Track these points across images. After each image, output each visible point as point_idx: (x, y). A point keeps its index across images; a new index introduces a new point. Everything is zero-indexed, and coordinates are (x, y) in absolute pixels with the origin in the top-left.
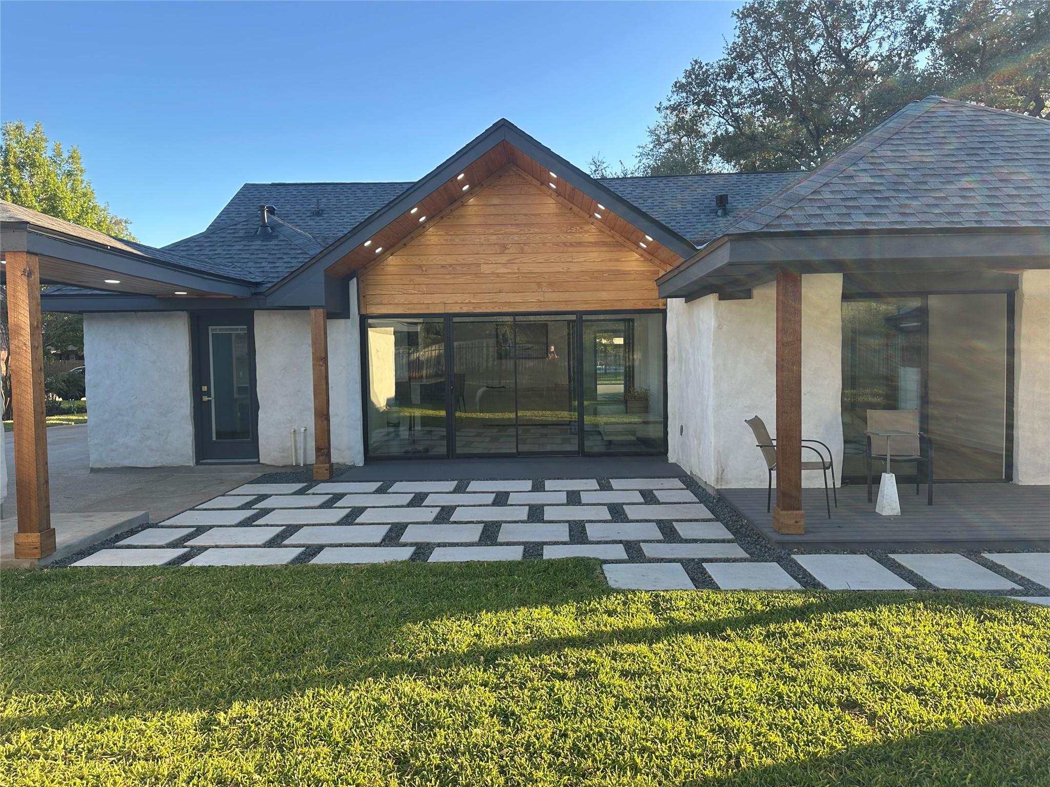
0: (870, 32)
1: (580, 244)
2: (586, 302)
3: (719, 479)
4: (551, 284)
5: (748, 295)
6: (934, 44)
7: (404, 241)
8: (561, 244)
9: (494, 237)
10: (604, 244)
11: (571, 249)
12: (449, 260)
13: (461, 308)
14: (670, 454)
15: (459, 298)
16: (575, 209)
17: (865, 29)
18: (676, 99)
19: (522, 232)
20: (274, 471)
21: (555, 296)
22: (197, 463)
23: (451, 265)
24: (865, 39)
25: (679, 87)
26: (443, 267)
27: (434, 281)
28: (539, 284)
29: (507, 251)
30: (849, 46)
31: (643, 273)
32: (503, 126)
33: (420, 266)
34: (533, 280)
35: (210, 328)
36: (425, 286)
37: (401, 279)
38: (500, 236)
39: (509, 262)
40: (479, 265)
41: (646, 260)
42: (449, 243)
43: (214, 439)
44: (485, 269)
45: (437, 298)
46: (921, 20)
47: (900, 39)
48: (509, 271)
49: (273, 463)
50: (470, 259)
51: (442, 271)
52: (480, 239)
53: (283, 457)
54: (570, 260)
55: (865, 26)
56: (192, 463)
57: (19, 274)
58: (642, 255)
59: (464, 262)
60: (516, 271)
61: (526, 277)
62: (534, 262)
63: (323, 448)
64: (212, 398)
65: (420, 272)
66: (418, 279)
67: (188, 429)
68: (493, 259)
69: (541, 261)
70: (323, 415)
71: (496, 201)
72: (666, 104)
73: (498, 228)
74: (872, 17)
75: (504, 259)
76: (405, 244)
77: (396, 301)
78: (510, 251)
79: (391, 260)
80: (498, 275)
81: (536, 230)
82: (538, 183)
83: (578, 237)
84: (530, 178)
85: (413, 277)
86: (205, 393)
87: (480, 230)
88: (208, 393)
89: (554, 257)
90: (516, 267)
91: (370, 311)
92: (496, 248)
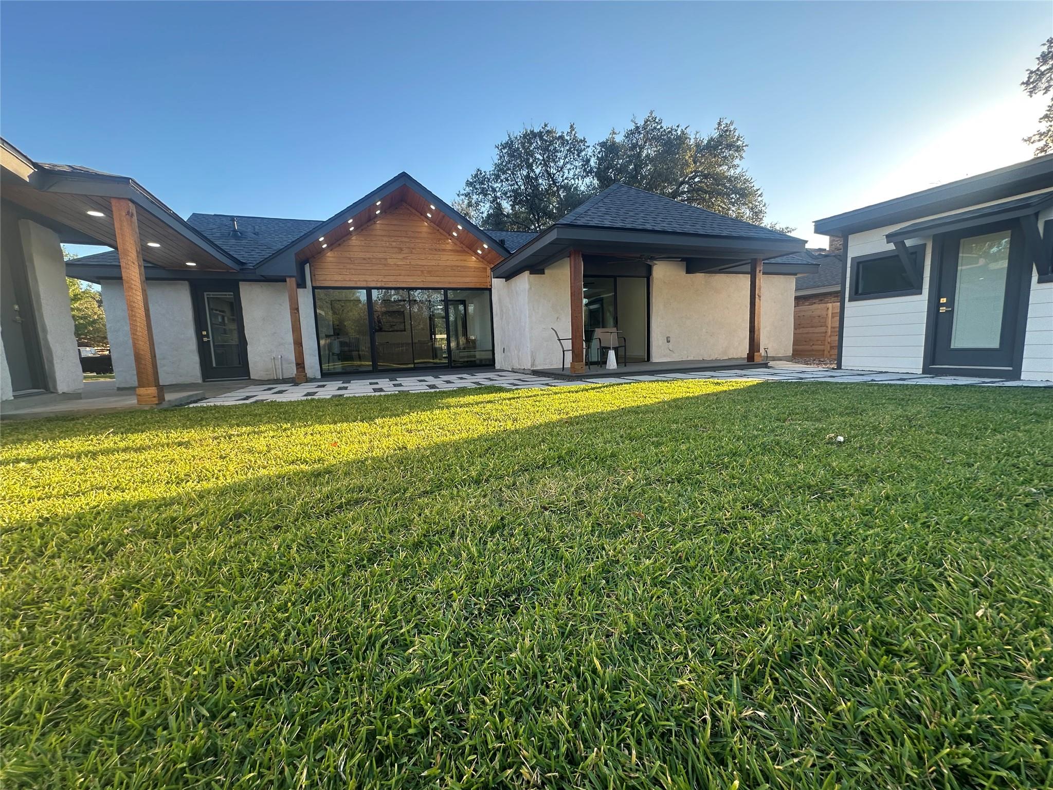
0: (564, 164)
1: (444, 250)
2: (450, 283)
3: (533, 365)
4: (429, 272)
5: (542, 272)
6: (593, 174)
7: (339, 242)
8: (433, 250)
9: (395, 243)
10: (458, 251)
11: (439, 253)
12: (368, 255)
13: (378, 284)
14: (496, 365)
15: (375, 278)
16: (441, 231)
17: (562, 163)
18: (468, 189)
19: (411, 241)
22: (204, 381)
23: (369, 258)
24: (562, 168)
25: (469, 184)
26: (364, 259)
27: (359, 268)
28: (422, 271)
29: (403, 252)
30: (555, 172)
31: (478, 268)
32: (404, 175)
33: (350, 258)
34: (419, 269)
35: (205, 293)
36: (353, 270)
37: (337, 266)
38: (398, 243)
39: (404, 258)
40: (386, 259)
41: (480, 261)
42: (367, 245)
43: (214, 365)
44: (390, 261)
45: (362, 278)
46: (588, 161)
47: (578, 170)
48: (404, 263)
49: (261, 379)
50: (381, 255)
51: (364, 262)
52: (386, 244)
53: (267, 374)
55: (562, 161)
56: (200, 381)
57: (124, 214)
58: (477, 259)
59: (377, 257)
60: (409, 263)
61: (414, 267)
62: (419, 259)
63: (300, 365)
64: (211, 339)
65: (350, 262)
66: (348, 266)
67: (196, 359)
68: (394, 256)
69: (423, 258)
70: (298, 344)
71: (395, 222)
72: (463, 192)
73: (396, 238)
74: (565, 157)
75: (401, 256)
78: (405, 252)
79: (329, 254)
80: (398, 265)
81: (419, 241)
82: (419, 214)
83: (443, 247)
84: (414, 211)
85: (345, 265)
86: (205, 336)
87: (385, 239)
88: (207, 336)
89: (430, 257)
90: (408, 261)
91: (318, 285)
92: (396, 249)
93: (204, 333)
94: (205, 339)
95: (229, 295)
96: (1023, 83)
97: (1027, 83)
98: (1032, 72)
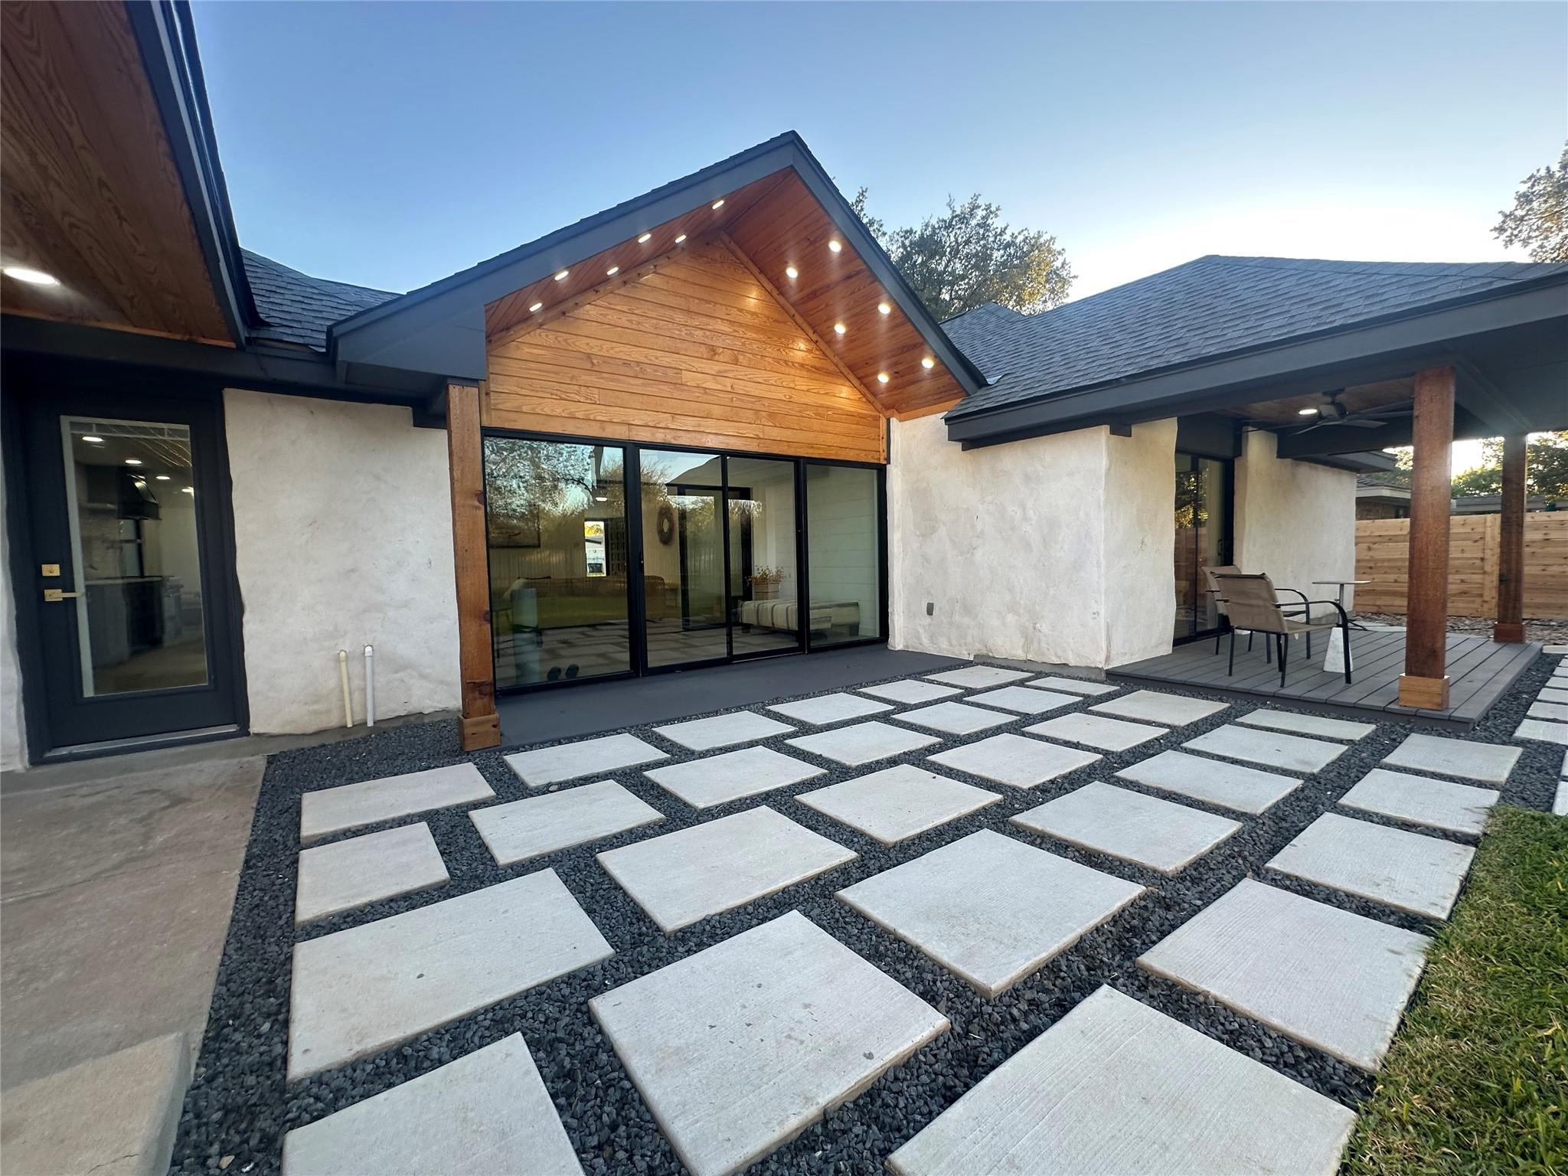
3: (1108, 659)
4: (771, 415)
5: (1127, 431)
7: (562, 307)
8: (782, 362)
9: (700, 333)
12: (636, 354)
13: (653, 434)
19: (735, 334)
20: (293, 746)
21: (776, 433)
22: (37, 759)
23: (638, 363)
26: (625, 363)
27: (611, 385)
28: (757, 412)
29: (716, 358)
31: (863, 417)
32: (792, 141)
33: (589, 356)
34: (749, 406)
35: (66, 420)
36: (596, 391)
37: (556, 373)
38: (708, 333)
39: (720, 374)
40: (678, 371)
42: (634, 327)
43: (89, 692)
44: (688, 377)
45: (618, 414)
48: (719, 387)
49: (288, 730)
50: (667, 359)
51: (625, 370)
52: (680, 330)
53: (315, 713)
54: (792, 385)
56: (19, 763)
59: (657, 362)
60: (729, 389)
61: (742, 401)
62: (751, 380)
64: (79, 592)
65: (588, 366)
66: (586, 378)
68: (698, 364)
69: (760, 380)
73: (705, 320)
75: (715, 367)
76: (564, 313)
77: (547, 411)
78: (721, 358)
80: (705, 391)
81: (754, 335)
82: (756, 270)
84: (745, 259)
85: (576, 372)
86: (53, 583)
87: (679, 317)
88: (65, 582)
89: (774, 378)
90: (728, 382)
91: (496, 423)
92: (703, 349)
93: (52, 570)
94: (54, 595)
95: (176, 436)
96: (1495, 229)
97: (1501, 230)
98: (1506, 216)
